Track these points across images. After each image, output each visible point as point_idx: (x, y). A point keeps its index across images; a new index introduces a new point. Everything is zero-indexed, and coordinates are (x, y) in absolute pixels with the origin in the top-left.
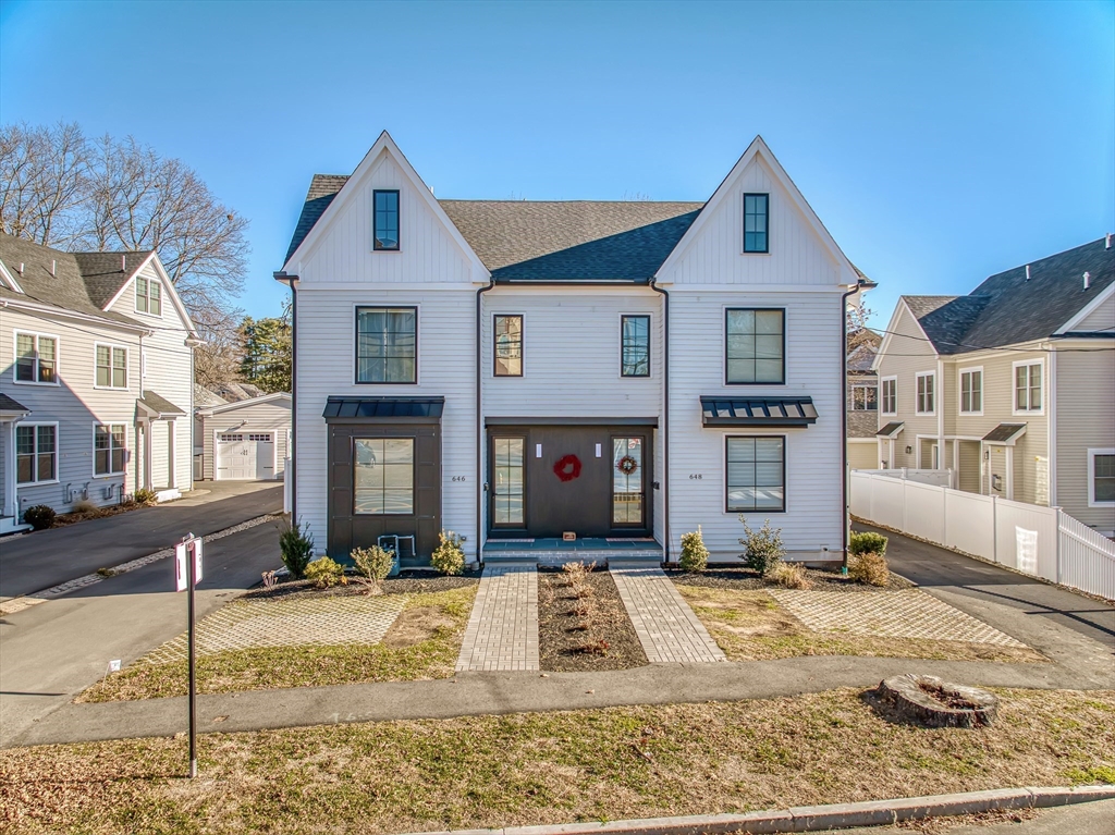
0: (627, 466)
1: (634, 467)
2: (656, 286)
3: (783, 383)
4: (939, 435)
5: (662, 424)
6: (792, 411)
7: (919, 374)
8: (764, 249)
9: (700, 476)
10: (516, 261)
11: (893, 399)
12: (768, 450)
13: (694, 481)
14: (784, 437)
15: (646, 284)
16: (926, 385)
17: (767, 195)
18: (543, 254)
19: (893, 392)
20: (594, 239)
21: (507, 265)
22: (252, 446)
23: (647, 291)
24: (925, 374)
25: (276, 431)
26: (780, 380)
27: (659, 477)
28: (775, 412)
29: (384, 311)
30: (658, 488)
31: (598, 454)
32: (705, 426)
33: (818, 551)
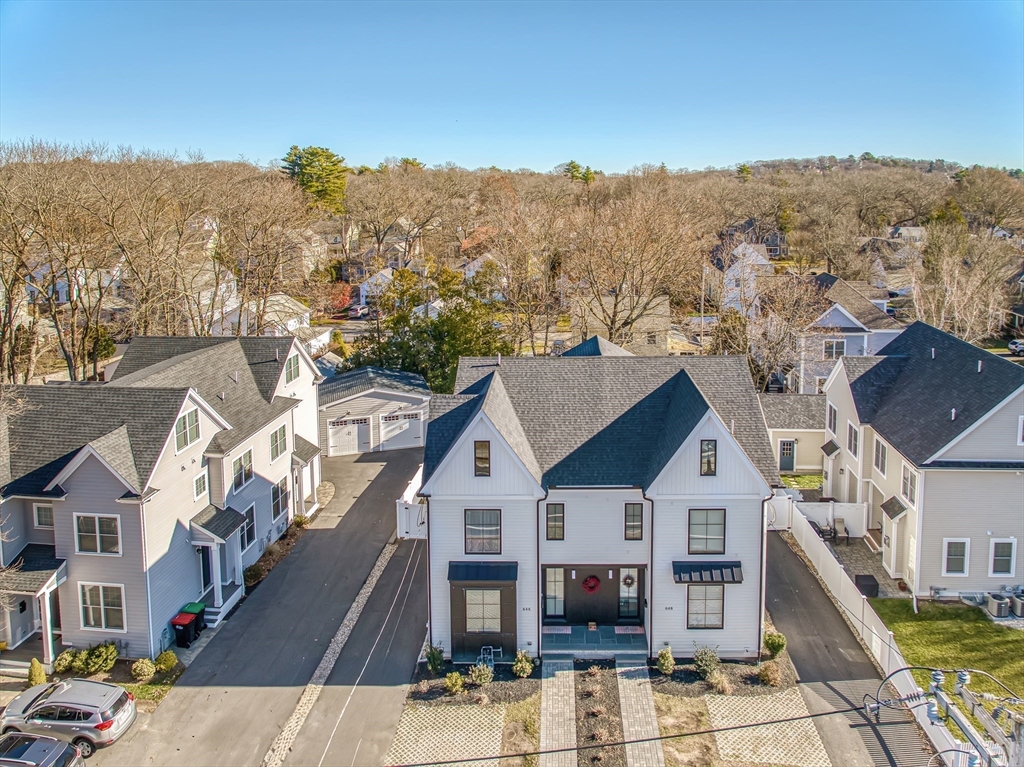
0: (629, 581)
1: (632, 583)
2: (646, 497)
3: (724, 554)
4: (859, 477)
5: (649, 570)
6: (728, 575)
7: (850, 422)
8: (713, 474)
9: (672, 608)
11: (835, 423)
12: (713, 593)
13: (668, 611)
14: (723, 589)
15: (640, 488)
16: (853, 434)
17: (715, 440)
19: (835, 418)
22: (354, 428)
24: (853, 425)
25: (371, 417)
26: (722, 552)
27: (647, 596)
29: (481, 511)
30: (646, 605)
31: (611, 577)
32: (674, 582)
33: (742, 652)
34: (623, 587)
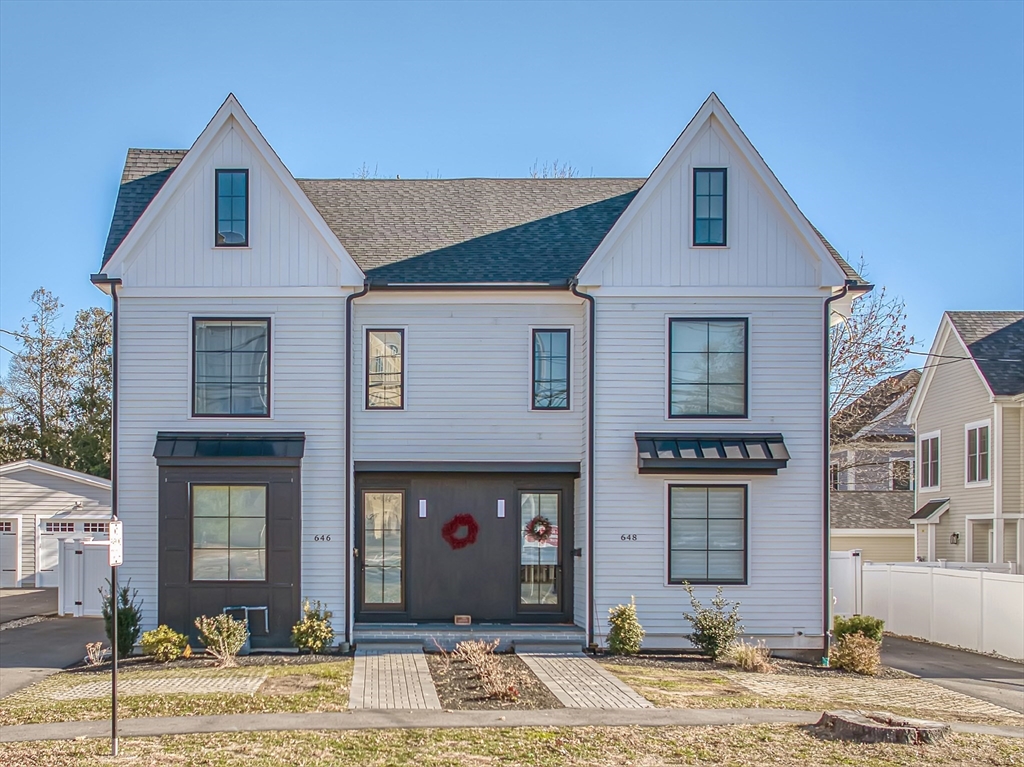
0: (539, 530)
1: (548, 532)
2: (578, 289)
3: (745, 416)
4: (995, 514)
5: (585, 471)
6: (756, 452)
7: (969, 426)
8: (721, 242)
9: (635, 537)
10: (394, 260)
11: (935, 466)
12: (724, 503)
13: (628, 544)
14: (745, 487)
15: (565, 288)
16: (978, 442)
17: (724, 170)
18: (428, 251)
19: (935, 456)
20: (495, 230)
21: (381, 264)
23: (566, 297)
24: (977, 425)
25: (19, 517)
26: (742, 412)
27: (581, 541)
28: (734, 452)
29: (228, 324)
30: (580, 555)
31: (501, 514)
32: (642, 471)
33: (791, 635)
34: (528, 543)
